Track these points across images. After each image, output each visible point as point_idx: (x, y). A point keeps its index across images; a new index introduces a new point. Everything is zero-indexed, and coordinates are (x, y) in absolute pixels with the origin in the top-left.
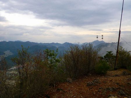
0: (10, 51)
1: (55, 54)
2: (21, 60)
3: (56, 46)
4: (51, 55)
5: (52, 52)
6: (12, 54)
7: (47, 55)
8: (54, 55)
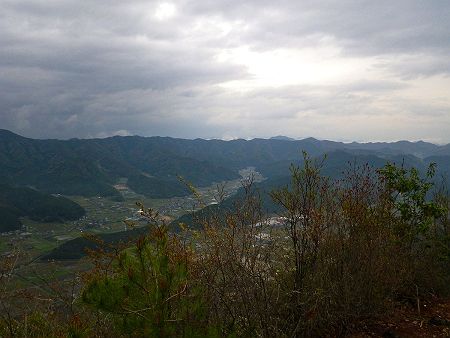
0: (254, 168)
1: (419, 184)
2: (301, 200)
3: (415, 154)
4: (403, 188)
5: (408, 177)
6: (259, 178)
7: (391, 185)
8: (416, 188)
